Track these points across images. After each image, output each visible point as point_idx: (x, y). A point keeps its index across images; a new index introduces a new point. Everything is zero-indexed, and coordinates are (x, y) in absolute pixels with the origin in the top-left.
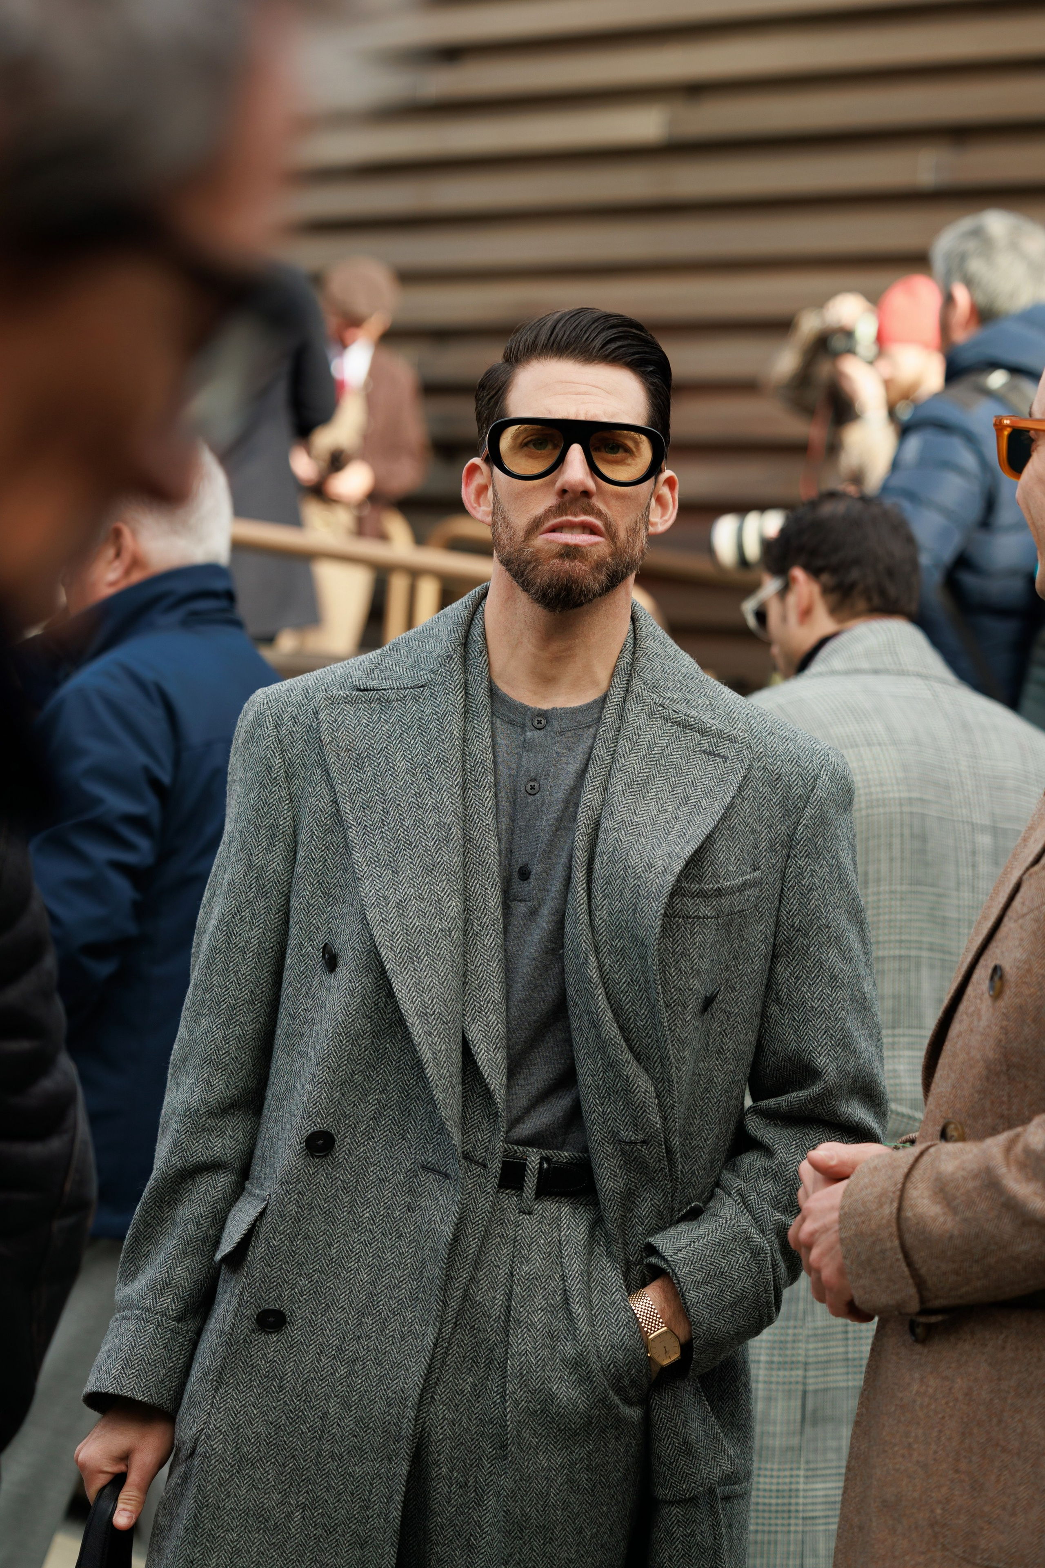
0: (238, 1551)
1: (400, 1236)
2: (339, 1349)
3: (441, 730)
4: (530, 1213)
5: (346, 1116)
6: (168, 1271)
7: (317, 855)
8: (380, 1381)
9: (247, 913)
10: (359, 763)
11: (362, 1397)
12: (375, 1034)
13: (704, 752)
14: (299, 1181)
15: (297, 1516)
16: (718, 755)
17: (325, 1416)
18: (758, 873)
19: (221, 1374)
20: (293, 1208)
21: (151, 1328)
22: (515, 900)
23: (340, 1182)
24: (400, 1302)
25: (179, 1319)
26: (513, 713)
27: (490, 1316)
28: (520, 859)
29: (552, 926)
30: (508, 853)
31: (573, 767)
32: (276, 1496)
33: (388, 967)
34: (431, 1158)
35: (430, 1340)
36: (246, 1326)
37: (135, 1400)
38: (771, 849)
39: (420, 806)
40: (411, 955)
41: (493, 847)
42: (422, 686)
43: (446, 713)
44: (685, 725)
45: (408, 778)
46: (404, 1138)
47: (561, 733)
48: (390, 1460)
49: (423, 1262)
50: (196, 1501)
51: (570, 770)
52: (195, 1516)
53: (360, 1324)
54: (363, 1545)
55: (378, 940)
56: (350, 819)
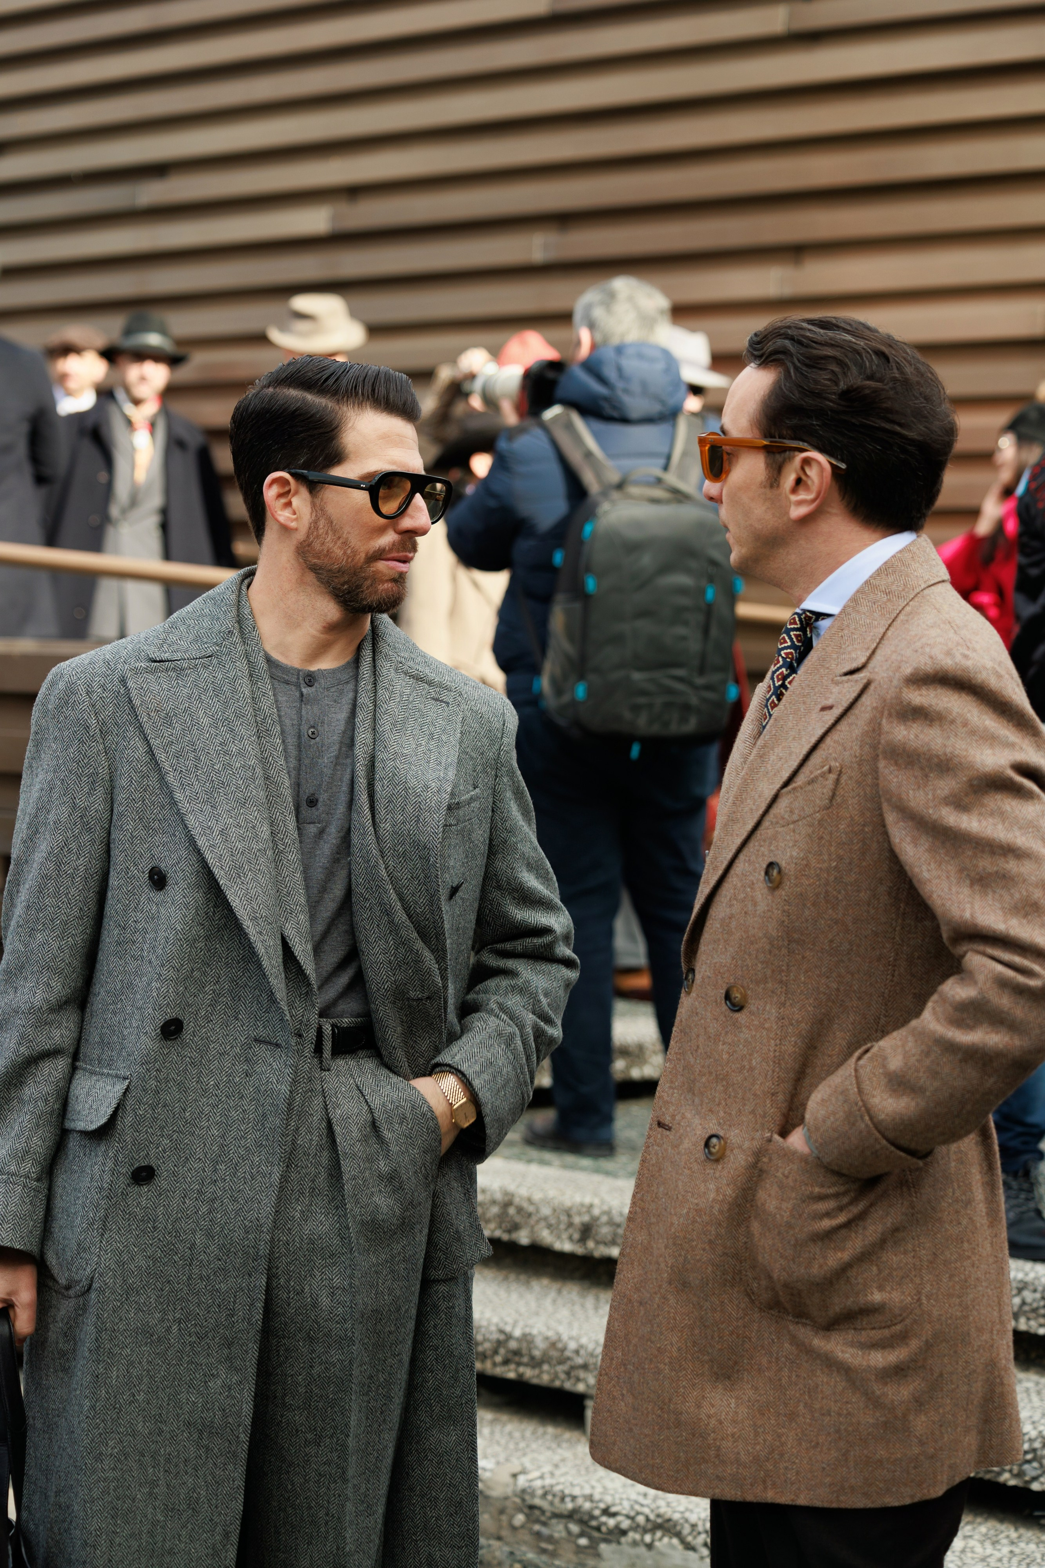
0: (132, 1363)
1: (241, 1098)
2: (200, 1192)
3: (234, 691)
4: (329, 1070)
5: (189, 1006)
6: (26, 1142)
7: (137, 795)
8: (237, 1214)
9: (73, 846)
10: (168, 721)
11: (223, 1228)
12: (207, 938)
13: (433, 699)
14: (156, 1060)
15: (175, 1328)
16: (442, 701)
17: (192, 1247)
18: (477, 790)
19: (104, 1222)
20: (153, 1082)
21: (19, 1189)
22: (304, 823)
23: (188, 1059)
24: (247, 1149)
25: (38, 1180)
26: (287, 675)
27: (309, 1155)
28: (307, 790)
29: (339, 841)
30: (297, 786)
31: (343, 715)
32: (157, 1315)
33: (221, 883)
34: (262, 1032)
35: (276, 1177)
36: (122, 1182)
37: (14, 1248)
38: (484, 771)
39: (226, 753)
40: (238, 872)
41: (287, 783)
42: (209, 656)
43: (235, 678)
44: (418, 678)
45: (212, 731)
46: (237, 1018)
47: (328, 689)
48: (250, 1275)
49: (264, 1115)
50: (96, 1327)
51: (339, 717)
52: (97, 1340)
53: (216, 1170)
54: (230, 1345)
55: (210, 862)
56: (166, 766)
